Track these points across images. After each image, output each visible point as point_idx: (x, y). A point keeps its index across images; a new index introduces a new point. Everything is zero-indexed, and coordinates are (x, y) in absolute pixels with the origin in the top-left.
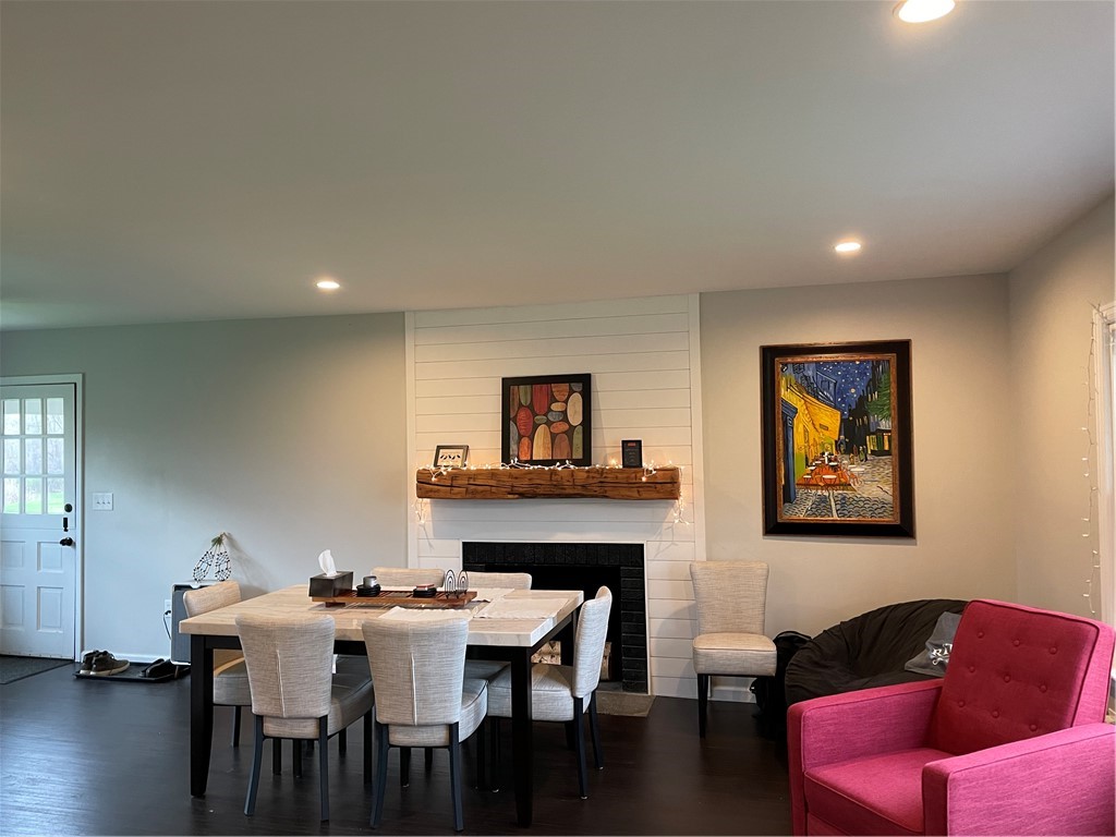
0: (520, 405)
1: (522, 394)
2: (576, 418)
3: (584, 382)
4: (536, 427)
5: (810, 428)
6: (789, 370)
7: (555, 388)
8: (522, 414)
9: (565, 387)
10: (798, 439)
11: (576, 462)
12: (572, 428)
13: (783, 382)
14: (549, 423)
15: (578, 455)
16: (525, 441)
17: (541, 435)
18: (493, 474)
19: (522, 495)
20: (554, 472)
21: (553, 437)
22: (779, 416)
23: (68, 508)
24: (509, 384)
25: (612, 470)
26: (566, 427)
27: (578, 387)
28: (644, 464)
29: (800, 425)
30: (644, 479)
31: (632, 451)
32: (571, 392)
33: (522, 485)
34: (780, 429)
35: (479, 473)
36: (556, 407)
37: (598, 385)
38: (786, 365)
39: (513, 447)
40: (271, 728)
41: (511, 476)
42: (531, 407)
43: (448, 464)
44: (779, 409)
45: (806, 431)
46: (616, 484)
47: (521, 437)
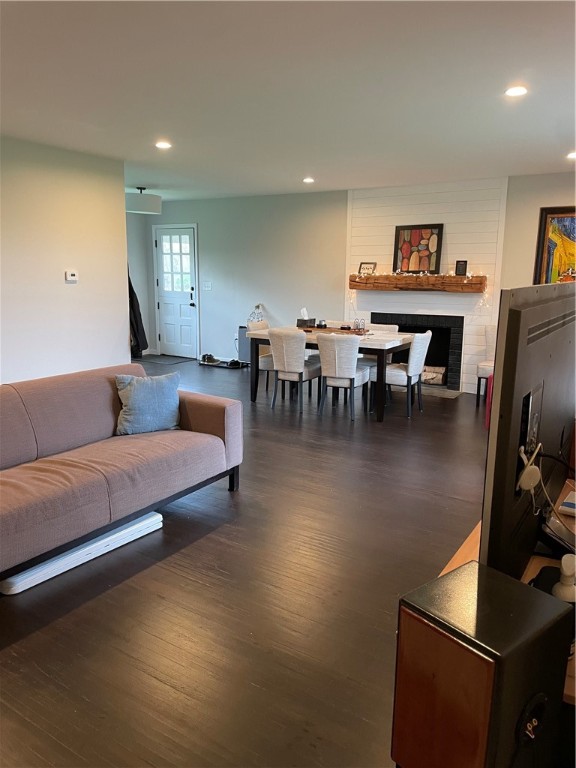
0: (404, 241)
1: (406, 235)
2: (433, 248)
3: (439, 229)
4: (412, 253)
5: (563, 255)
6: (555, 222)
7: (423, 231)
8: (405, 247)
9: (429, 231)
10: (556, 261)
11: (432, 272)
12: (431, 254)
13: (551, 229)
14: (419, 251)
15: (433, 268)
16: (406, 260)
17: (414, 258)
18: (387, 277)
19: (401, 289)
20: (418, 277)
21: (420, 258)
22: (546, 248)
23: (193, 289)
24: (399, 229)
25: (450, 276)
26: (427, 253)
27: (436, 231)
28: (468, 274)
29: (557, 253)
30: (465, 282)
31: (461, 267)
32: (432, 234)
33: (402, 284)
34: (546, 255)
35: (380, 277)
36: (423, 242)
37: (446, 230)
38: (553, 218)
39: (399, 263)
40: (281, 376)
41: (396, 278)
42: (410, 242)
43: (365, 272)
44: (547, 244)
45: (560, 256)
46: (450, 285)
47: (403, 258)
